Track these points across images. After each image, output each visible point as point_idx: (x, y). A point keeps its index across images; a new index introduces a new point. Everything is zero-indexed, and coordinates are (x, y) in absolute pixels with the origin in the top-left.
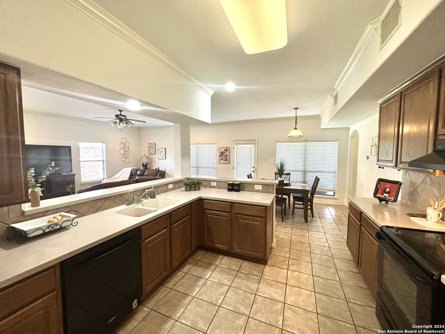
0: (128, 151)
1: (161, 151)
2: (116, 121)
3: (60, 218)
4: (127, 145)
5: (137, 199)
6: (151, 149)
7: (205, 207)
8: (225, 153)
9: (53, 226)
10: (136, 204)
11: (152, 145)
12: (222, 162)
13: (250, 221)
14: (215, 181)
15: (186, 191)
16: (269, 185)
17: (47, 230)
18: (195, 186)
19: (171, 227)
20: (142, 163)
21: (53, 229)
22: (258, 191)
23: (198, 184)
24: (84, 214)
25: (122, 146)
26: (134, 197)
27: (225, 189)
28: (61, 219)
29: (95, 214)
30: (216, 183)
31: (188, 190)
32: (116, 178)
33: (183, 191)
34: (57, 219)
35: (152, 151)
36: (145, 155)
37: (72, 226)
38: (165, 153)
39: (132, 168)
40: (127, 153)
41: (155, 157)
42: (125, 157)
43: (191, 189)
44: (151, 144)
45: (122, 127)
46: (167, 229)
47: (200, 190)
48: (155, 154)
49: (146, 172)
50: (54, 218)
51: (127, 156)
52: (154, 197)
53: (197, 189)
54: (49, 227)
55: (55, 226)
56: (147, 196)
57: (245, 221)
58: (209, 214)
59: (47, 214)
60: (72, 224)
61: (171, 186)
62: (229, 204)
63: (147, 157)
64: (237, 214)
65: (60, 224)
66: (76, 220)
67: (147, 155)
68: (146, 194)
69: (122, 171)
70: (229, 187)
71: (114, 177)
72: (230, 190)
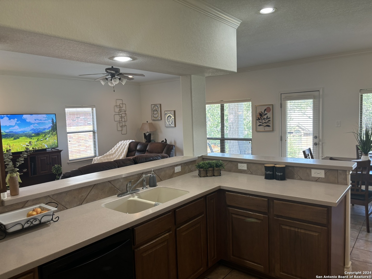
0: (125, 117)
1: (169, 115)
2: (107, 77)
3: (39, 210)
4: (124, 108)
5: (132, 188)
6: (155, 113)
7: (228, 203)
8: (266, 114)
9: (31, 220)
10: (130, 195)
11: (156, 107)
12: (261, 128)
13: (301, 229)
14: (245, 163)
15: (200, 177)
16: (337, 170)
17: (26, 226)
18: (213, 170)
19: (176, 230)
20: (145, 134)
21: (32, 225)
22: (317, 180)
23: (217, 167)
24: (66, 207)
25: (117, 110)
26: (127, 185)
27: (262, 175)
28: (40, 213)
29: (79, 206)
30: (245, 165)
31: (202, 175)
32: (110, 155)
33: (195, 176)
34: (36, 212)
35: (156, 116)
36: (147, 122)
37: (52, 221)
38: (173, 117)
39: (131, 141)
40: (123, 120)
41: (161, 124)
42: (121, 125)
43: (207, 174)
44: (155, 105)
45: (114, 85)
46: (171, 232)
47: (220, 175)
48: (161, 119)
49: (148, 147)
50: (34, 210)
51: (124, 124)
52: (155, 185)
53: (216, 174)
54: (28, 221)
55: (34, 221)
56: (145, 183)
57: (292, 229)
58: (234, 214)
59: (26, 205)
60: (52, 219)
61: (178, 169)
62: (265, 201)
63: (151, 125)
64: (278, 216)
65: (40, 219)
66: (56, 215)
67: (150, 121)
68: (143, 181)
69: (118, 145)
70: (267, 173)
71: (108, 153)
72: (268, 177)
